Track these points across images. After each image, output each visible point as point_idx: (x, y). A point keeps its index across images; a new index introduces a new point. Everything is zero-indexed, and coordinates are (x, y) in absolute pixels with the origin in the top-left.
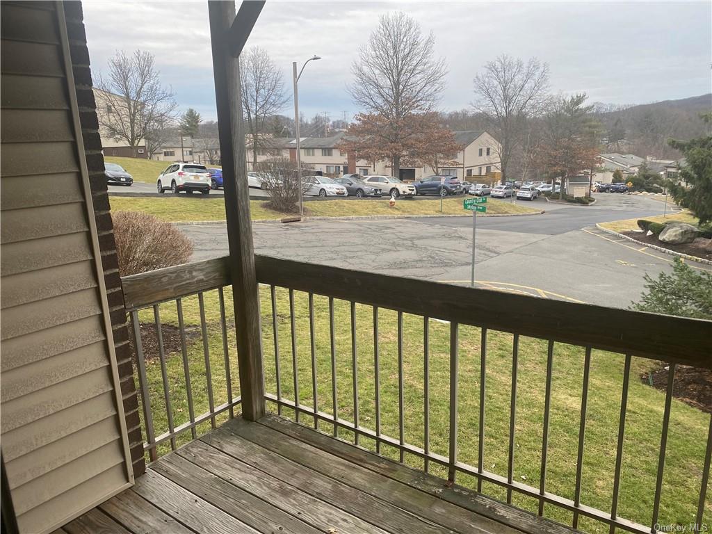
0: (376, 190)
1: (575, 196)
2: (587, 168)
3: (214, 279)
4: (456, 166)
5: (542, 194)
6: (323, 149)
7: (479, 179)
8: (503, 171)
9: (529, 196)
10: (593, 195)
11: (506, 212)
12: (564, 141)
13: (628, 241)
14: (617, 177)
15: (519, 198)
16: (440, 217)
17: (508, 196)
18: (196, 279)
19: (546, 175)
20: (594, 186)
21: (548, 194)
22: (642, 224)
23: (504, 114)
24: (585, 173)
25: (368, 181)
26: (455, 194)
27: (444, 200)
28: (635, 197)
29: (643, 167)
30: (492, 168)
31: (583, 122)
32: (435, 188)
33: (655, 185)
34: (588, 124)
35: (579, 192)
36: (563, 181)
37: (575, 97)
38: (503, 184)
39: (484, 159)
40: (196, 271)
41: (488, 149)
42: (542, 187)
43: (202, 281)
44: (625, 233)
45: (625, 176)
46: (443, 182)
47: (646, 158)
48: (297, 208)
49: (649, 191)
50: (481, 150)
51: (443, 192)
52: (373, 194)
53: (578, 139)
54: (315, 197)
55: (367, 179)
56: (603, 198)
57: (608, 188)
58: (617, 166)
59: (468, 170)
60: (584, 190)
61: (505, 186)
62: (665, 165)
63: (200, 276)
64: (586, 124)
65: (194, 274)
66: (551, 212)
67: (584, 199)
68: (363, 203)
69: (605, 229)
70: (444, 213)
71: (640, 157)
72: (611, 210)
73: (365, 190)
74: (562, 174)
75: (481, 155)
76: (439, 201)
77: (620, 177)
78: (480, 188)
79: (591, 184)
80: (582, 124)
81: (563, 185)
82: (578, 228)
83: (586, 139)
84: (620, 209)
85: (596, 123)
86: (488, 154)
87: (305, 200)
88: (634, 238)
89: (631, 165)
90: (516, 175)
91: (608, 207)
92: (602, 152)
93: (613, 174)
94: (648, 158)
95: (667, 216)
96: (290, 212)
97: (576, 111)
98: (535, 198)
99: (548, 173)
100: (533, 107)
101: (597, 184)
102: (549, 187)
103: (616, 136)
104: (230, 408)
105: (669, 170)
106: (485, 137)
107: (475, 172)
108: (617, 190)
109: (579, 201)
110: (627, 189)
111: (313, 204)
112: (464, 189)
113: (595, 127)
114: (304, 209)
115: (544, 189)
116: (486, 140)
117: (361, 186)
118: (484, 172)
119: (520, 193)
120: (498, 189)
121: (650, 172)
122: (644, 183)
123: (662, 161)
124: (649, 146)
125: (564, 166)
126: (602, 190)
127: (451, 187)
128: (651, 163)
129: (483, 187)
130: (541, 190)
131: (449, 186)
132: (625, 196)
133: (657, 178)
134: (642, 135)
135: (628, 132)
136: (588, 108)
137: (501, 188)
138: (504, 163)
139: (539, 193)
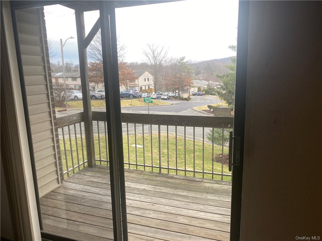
0: (102, 96)
1: (184, 98)
2: (188, 86)
3: (79, 119)
4: (136, 86)
5: (171, 97)
6: (72, 78)
7: (145, 91)
8: (155, 87)
9: (166, 98)
10: (191, 97)
11: (158, 104)
12: (178, 75)
13: (205, 113)
14: (199, 89)
15: (162, 99)
16: (131, 107)
17: (158, 98)
18: (74, 119)
19: (172, 89)
20: (191, 93)
21: (173, 97)
22: (209, 107)
23: (154, 64)
24: (187, 88)
25: (97, 92)
26: (136, 97)
27: (132, 100)
28: (206, 97)
29: (208, 85)
30: (150, 86)
31: (185, 67)
32: (128, 95)
33: (213, 92)
34: (187, 68)
35: (185, 96)
36: (179, 92)
37: (182, 58)
38: (155, 93)
39: (147, 83)
40: (74, 116)
41: (148, 79)
42: (171, 94)
43: (75, 120)
44: (203, 110)
45: (202, 89)
46: (131, 92)
47: (209, 82)
48: (65, 105)
49: (211, 94)
50: (145, 79)
51: (131, 97)
52: (100, 98)
53: (184, 74)
54: (72, 100)
55: (97, 91)
56: (194, 98)
57: (196, 94)
58: (199, 85)
59: (140, 87)
60: (187, 95)
61: (156, 94)
62: (216, 85)
63: (75, 118)
64: (186, 68)
65: (74, 117)
66: (175, 104)
67: (187, 98)
68: (96, 102)
69: (196, 109)
70: (133, 105)
71: (207, 81)
72: (198, 103)
73: (96, 96)
74: (178, 89)
75: (145, 81)
76: (130, 100)
77: (201, 89)
78: (146, 95)
79: (190, 93)
80: (185, 68)
81: (179, 93)
82: (186, 110)
83: (187, 74)
84: (201, 102)
85: (190, 68)
86: (148, 80)
87: (68, 101)
88: (207, 112)
89: (204, 84)
90: (160, 89)
91: (197, 101)
92: (193, 79)
93: (197, 88)
94: (210, 82)
95: (218, 104)
96: (61, 107)
97: (182, 63)
98: (168, 98)
99: (173, 88)
100: (165, 61)
101: (192, 93)
102: (174, 94)
103: (198, 73)
104: (84, 164)
105: (218, 86)
106: (147, 73)
107: (143, 88)
108: (199, 95)
109: (186, 99)
110: (203, 94)
111: (72, 103)
112: (140, 95)
113: (189, 69)
114: (68, 105)
115: (172, 95)
116: (147, 74)
117: (94, 94)
118: (147, 88)
119: (162, 97)
120: (154, 95)
121: (211, 87)
122: (209, 92)
123: (215, 83)
124: (210, 77)
125: (179, 85)
126: (194, 95)
127: (135, 94)
128: (211, 84)
129: (147, 94)
130: (171, 95)
131: (133, 94)
132: (203, 97)
133: (214, 89)
134: (207, 73)
135: (202, 71)
136: (187, 62)
137: (155, 95)
138: (155, 84)
139: (170, 96)
